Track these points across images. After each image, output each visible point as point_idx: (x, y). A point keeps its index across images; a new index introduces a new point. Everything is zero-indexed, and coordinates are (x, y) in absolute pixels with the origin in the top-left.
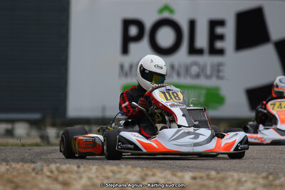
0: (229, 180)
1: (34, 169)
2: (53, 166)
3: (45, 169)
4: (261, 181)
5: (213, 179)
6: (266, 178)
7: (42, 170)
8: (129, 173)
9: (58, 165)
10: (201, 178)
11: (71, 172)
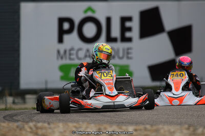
0: (162, 131)
1: (17, 127)
2: (31, 124)
3: (26, 127)
4: (185, 131)
5: (149, 130)
6: (188, 129)
7: (24, 127)
8: (87, 128)
9: (34, 123)
10: (141, 130)
11: (45, 128)
